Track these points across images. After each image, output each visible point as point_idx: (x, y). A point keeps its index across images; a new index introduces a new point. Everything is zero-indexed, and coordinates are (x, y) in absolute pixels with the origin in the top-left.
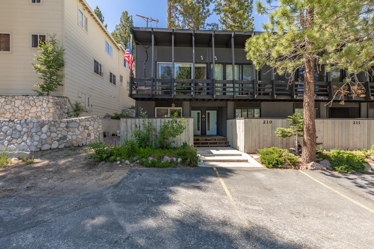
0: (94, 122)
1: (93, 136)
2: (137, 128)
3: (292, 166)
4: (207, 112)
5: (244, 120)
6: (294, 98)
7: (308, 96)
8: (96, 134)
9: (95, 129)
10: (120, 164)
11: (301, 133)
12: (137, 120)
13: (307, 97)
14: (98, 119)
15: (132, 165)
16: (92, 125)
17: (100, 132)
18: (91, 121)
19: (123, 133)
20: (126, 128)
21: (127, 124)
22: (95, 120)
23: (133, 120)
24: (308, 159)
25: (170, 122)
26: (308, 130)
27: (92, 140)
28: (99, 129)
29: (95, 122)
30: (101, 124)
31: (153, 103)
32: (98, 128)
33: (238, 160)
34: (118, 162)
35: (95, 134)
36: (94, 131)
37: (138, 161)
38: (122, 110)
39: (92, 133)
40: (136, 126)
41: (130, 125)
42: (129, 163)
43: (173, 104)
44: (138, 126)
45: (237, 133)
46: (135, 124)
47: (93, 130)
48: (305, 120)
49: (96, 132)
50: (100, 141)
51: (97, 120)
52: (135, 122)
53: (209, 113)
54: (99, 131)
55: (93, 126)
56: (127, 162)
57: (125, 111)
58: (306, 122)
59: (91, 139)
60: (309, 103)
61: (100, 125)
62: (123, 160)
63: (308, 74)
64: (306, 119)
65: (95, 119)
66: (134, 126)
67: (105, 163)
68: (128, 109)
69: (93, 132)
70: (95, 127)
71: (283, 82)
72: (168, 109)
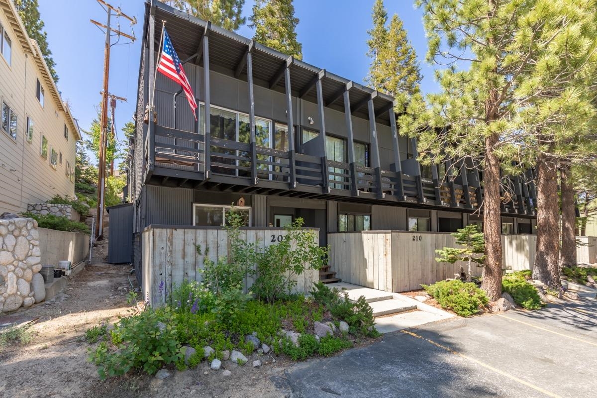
0: (16, 237)
1: (12, 284)
2: (200, 254)
3: (486, 309)
4: (276, 217)
5: (390, 234)
7: (495, 200)
8: (22, 277)
9: (19, 260)
10: (222, 367)
12: (201, 233)
13: (493, 201)
14: (28, 231)
15: (257, 363)
16: (11, 249)
17: (34, 268)
18: (6, 235)
19: (160, 268)
20: (169, 254)
21: (172, 244)
22: (20, 232)
23: (190, 234)
24: (494, 294)
25: (276, 238)
26: (494, 252)
27: (9, 295)
28: (31, 261)
29: (20, 238)
30: (37, 243)
31: (189, 192)
32: (27, 256)
34: (216, 364)
35: (18, 278)
36: (16, 267)
37: (265, 348)
38: (29, 205)
39: (10, 274)
40: (198, 249)
41: (181, 247)
42: (245, 359)
43: (242, 199)
44: (203, 249)
45: (366, 256)
46: (195, 244)
47: (12, 263)
48: (490, 236)
49: (24, 270)
50: (34, 296)
51: (24, 232)
52: (194, 238)
54: (30, 267)
55: (13, 252)
56: (237, 356)
58: (492, 239)
59: (6, 295)
60: (496, 210)
61: (34, 246)
63: (493, 167)
64: (492, 235)
65: (20, 229)
66: (191, 250)
69: (14, 271)
70: (20, 253)
72: (222, 208)
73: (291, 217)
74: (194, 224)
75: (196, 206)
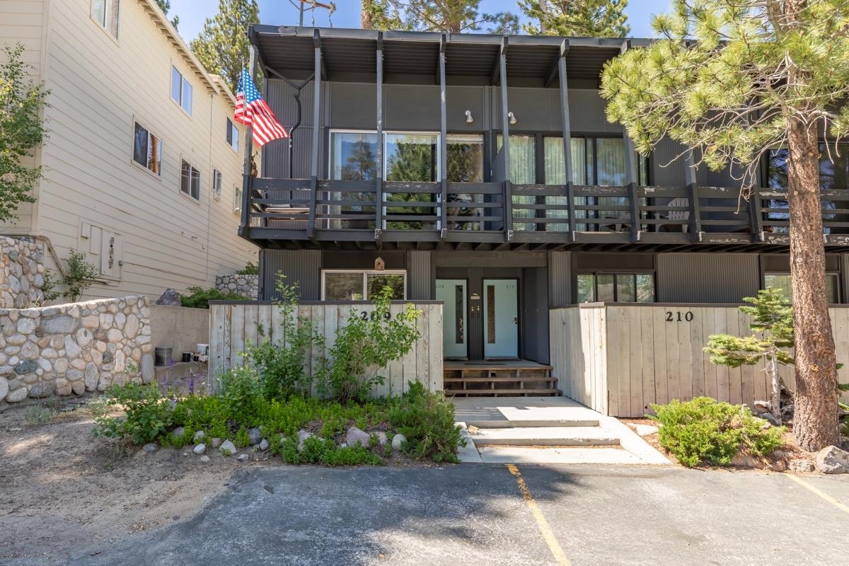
0: (126, 315)
1: (120, 361)
2: (262, 334)
3: (765, 461)
4: (487, 283)
5: (603, 310)
6: (760, 241)
7: (803, 234)
8: (130, 356)
9: (128, 338)
10: (205, 453)
11: (788, 352)
12: (264, 309)
13: (801, 237)
14: (139, 308)
15: (242, 456)
16: (120, 327)
17: (143, 347)
18: (117, 313)
19: (218, 350)
20: (227, 334)
21: (230, 323)
22: (131, 310)
23: (251, 310)
24: (813, 436)
25: (369, 316)
26: (808, 343)
27: (117, 373)
28: (140, 340)
29: (130, 316)
30: (147, 321)
31: (317, 254)
32: (136, 335)
33: (588, 440)
34: (200, 448)
35: (126, 356)
36: (124, 345)
37: (264, 444)
38: (217, 278)
39: (118, 352)
40: (260, 329)
41: (241, 327)
42: (233, 450)
43: (378, 260)
44: (266, 330)
45: (584, 351)
46: (256, 323)
47: (120, 341)
48: (799, 311)
49: (132, 349)
50: (141, 376)
51: (135, 310)
52: (256, 315)
53: (491, 289)
54: (139, 346)
55: (123, 331)
56: (229, 446)
57: (226, 280)
58: (803, 318)
59: (113, 372)
60: (807, 255)
61: (144, 324)
62: (215, 441)
63: (798, 166)
64: (801, 308)
65: (131, 307)
66: (252, 330)
67: (154, 452)
68: (237, 276)
69: (122, 349)
70: (130, 331)
71: (723, 189)
72: (363, 274)
73: (516, 281)
74: (323, 299)
75: (326, 274)
